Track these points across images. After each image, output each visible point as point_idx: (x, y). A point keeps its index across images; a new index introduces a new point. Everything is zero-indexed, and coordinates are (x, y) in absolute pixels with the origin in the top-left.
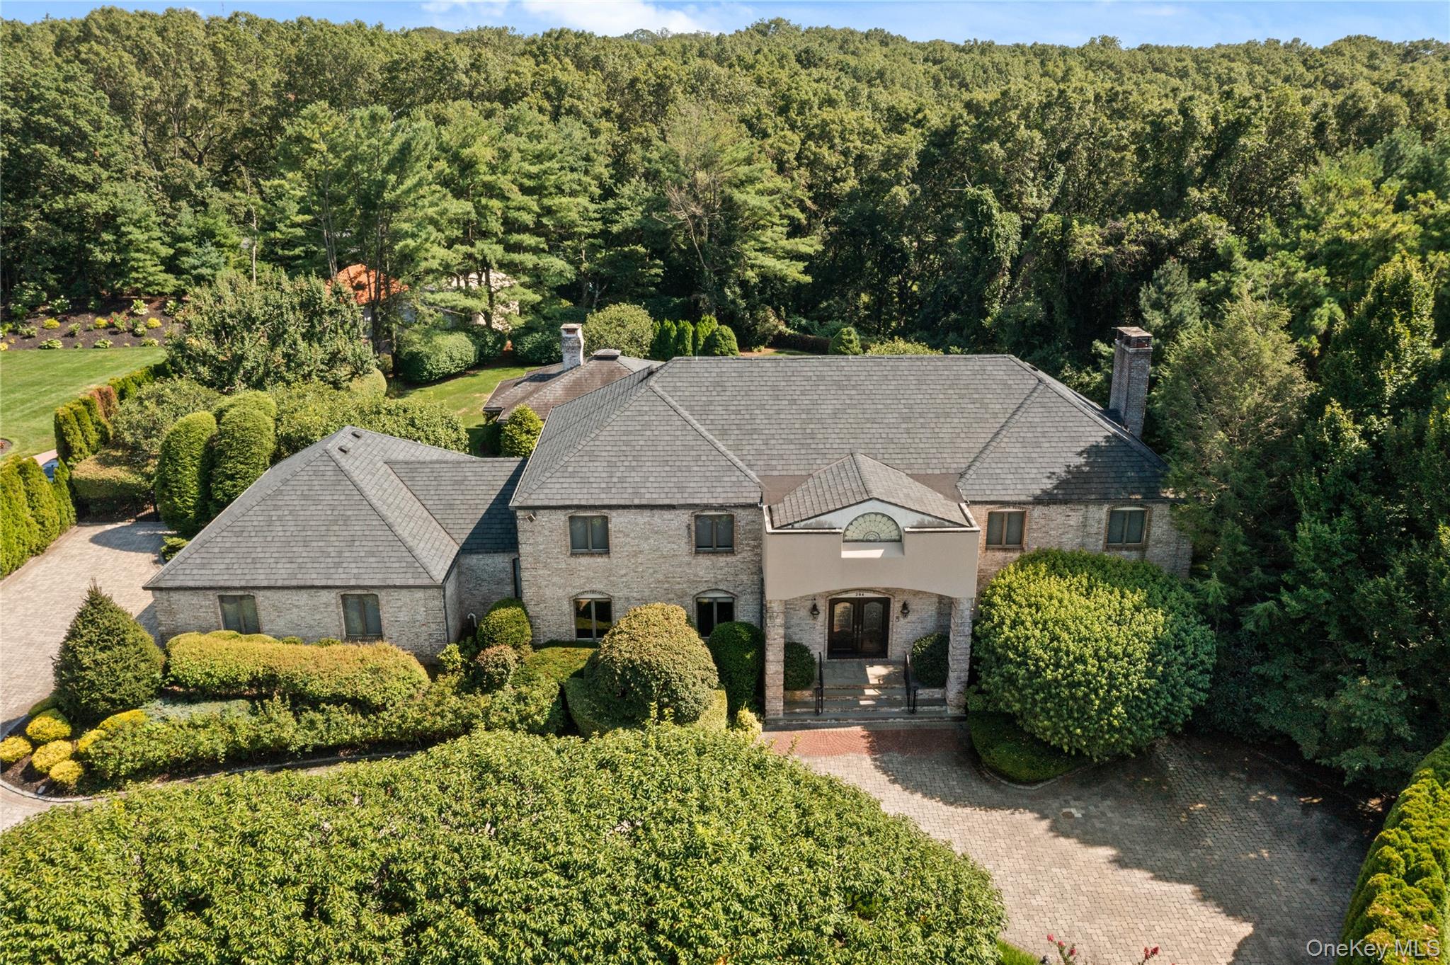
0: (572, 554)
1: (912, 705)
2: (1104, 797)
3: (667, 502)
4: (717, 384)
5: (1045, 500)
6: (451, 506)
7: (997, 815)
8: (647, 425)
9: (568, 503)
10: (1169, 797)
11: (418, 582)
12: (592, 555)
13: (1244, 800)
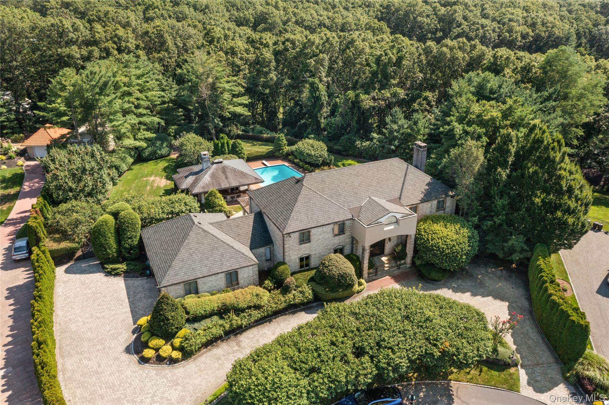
0: (300, 244)
1: (399, 267)
2: (458, 280)
3: (327, 223)
4: (323, 181)
5: (423, 201)
9: (300, 229)
10: (472, 276)
11: (251, 264)
12: (306, 243)
13: (487, 272)
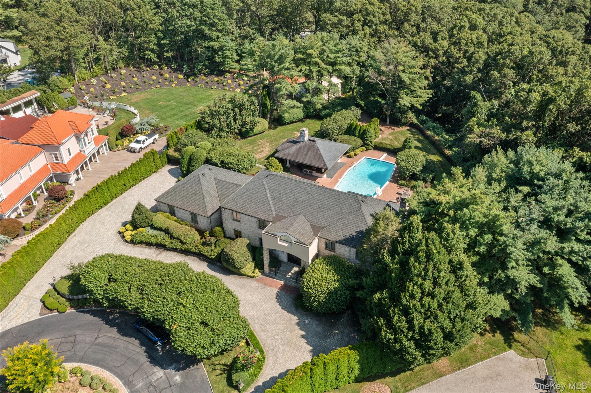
0: (233, 220)
2: (317, 321)
3: (252, 215)
4: (279, 184)
5: (340, 242)
6: (223, 195)
7: (290, 315)
8: (257, 192)
9: (231, 209)
10: (332, 327)
12: (237, 221)
13: (349, 334)
